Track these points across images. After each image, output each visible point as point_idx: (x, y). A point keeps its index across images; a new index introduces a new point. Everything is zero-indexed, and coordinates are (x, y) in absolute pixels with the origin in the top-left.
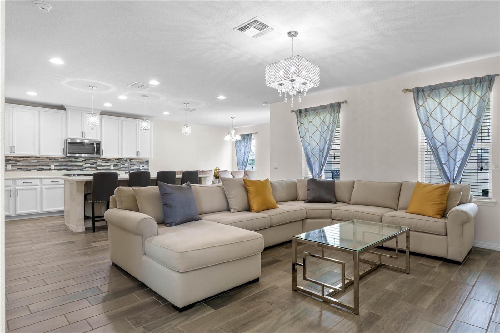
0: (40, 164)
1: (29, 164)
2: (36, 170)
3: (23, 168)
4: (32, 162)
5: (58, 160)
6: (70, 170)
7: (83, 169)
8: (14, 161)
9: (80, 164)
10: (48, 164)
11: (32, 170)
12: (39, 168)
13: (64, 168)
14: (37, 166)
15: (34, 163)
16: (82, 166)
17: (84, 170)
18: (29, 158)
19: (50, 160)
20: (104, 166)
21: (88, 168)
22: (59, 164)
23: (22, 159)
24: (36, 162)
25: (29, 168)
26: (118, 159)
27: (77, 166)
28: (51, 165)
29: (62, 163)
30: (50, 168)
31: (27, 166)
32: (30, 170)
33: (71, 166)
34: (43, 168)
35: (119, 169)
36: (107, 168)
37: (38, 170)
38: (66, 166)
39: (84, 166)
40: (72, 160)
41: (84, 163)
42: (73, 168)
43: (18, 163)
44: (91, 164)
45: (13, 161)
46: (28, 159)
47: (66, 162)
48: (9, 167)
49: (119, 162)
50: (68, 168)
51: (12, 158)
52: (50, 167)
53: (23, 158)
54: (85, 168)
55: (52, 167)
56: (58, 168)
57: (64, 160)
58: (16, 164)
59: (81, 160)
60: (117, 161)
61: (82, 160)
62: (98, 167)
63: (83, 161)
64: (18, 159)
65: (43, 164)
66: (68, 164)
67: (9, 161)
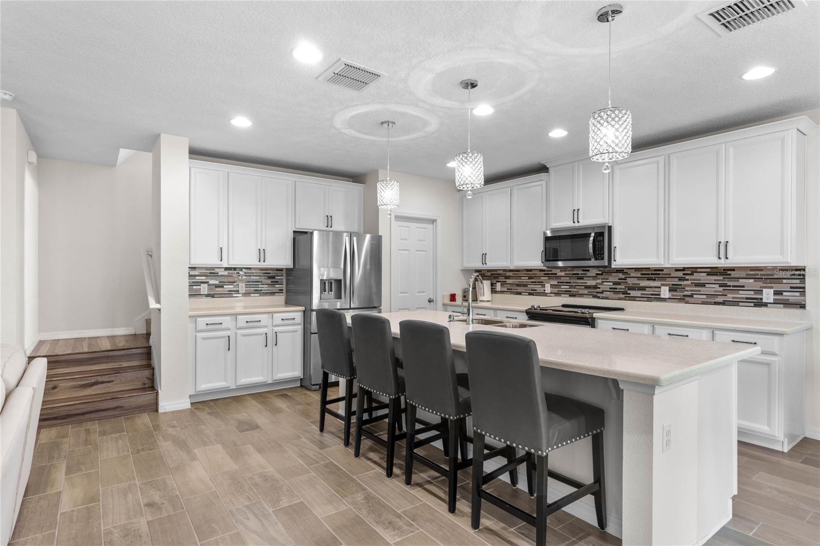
0: (532, 282)
1: (519, 282)
2: (527, 294)
3: (514, 290)
4: (523, 278)
5: (556, 274)
6: (575, 296)
7: (599, 295)
8: (504, 278)
9: (592, 283)
10: (543, 282)
11: (522, 293)
12: (532, 290)
13: (566, 291)
14: (529, 286)
15: (525, 280)
16: (595, 287)
17: (598, 297)
18: (519, 271)
19: (544, 274)
20: (643, 288)
21: (608, 293)
22: (558, 282)
23: (511, 274)
24: (527, 278)
25: (520, 289)
26: (684, 269)
27: (587, 287)
28: (546, 285)
29: (563, 279)
30: (545, 290)
31: (518, 285)
32: (519, 293)
33: (577, 287)
34: (536, 290)
35: (687, 299)
36: (652, 294)
37: (530, 294)
38: (568, 287)
39: (599, 288)
40: (578, 274)
41: (600, 281)
42: (581, 292)
43: (508, 281)
44: (615, 283)
45: (502, 278)
46: (517, 274)
47: (568, 278)
48: (498, 287)
49: (687, 277)
50: (570, 291)
51: (501, 272)
52: (544, 287)
53: (514, 273)
54: (602, 293)
55: (548, 289)
56: (556, 290)
57: (565, 274)
58: (506, 282)
59: (594, 275)
60: (680, 274)
61: (597, 274)
62: (629, 292)
63: (599, 276)
64: (508, 274)
65: (535, 282)
66: (571, 283)
67: (500, 278)
